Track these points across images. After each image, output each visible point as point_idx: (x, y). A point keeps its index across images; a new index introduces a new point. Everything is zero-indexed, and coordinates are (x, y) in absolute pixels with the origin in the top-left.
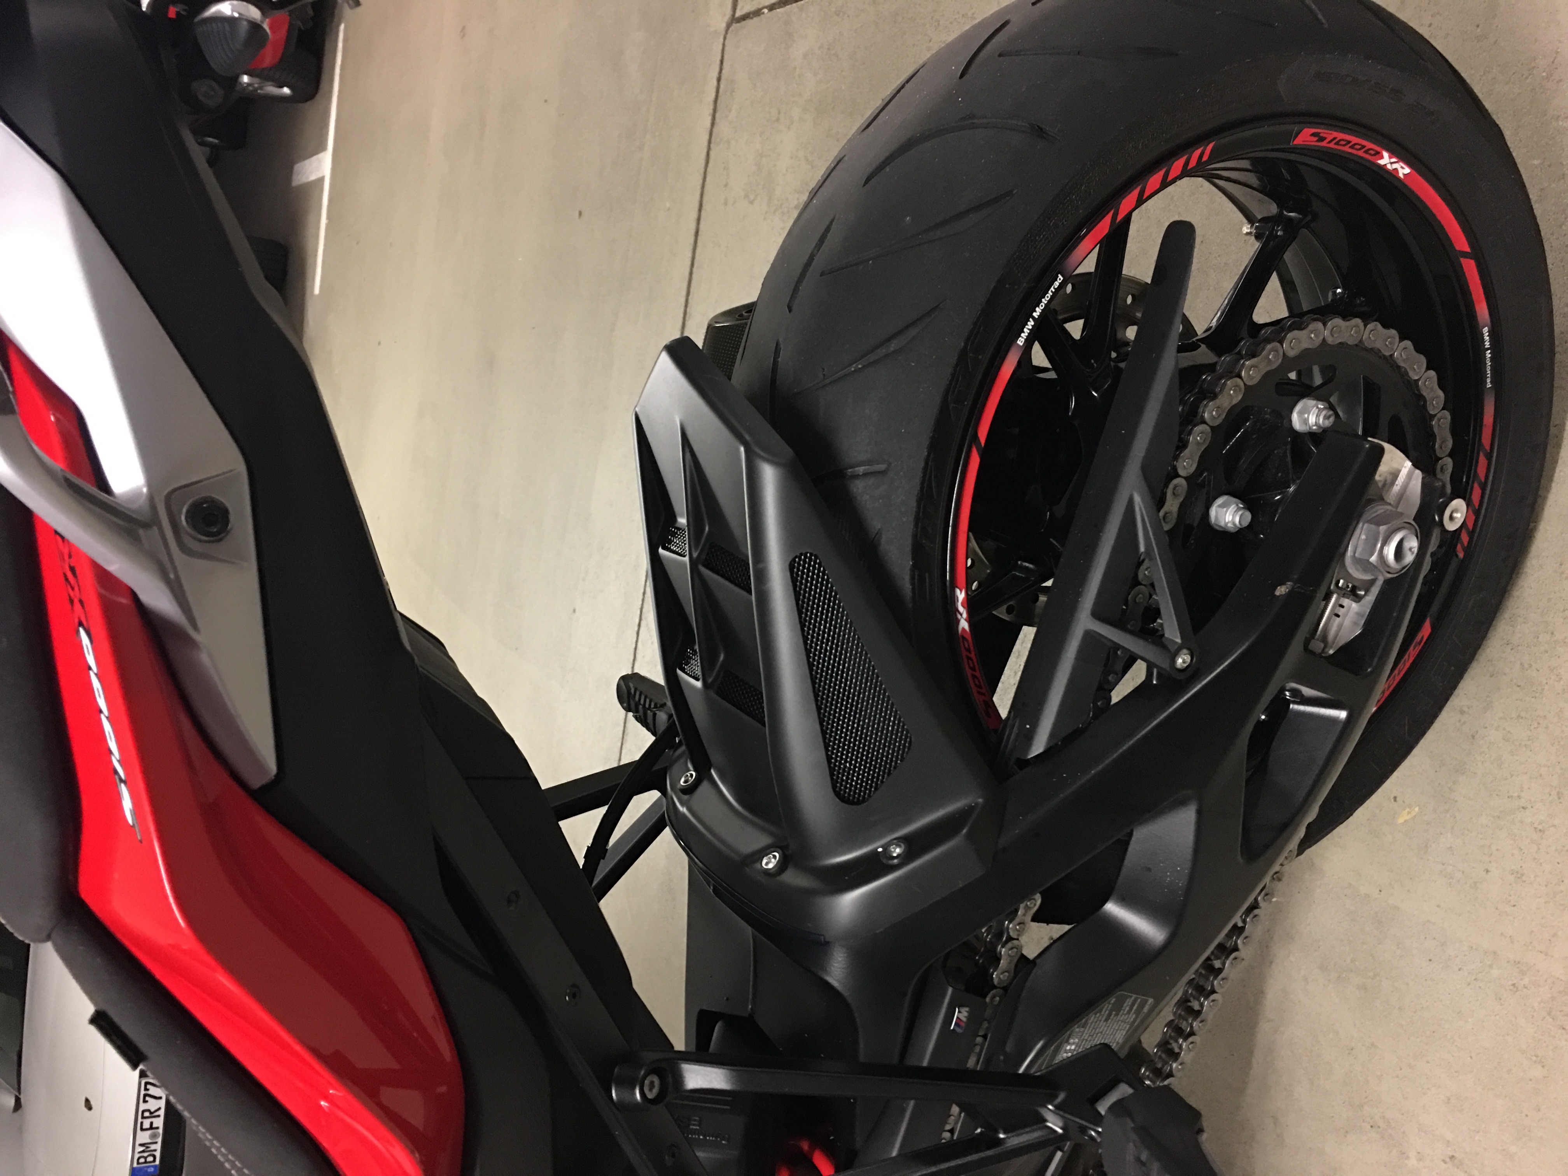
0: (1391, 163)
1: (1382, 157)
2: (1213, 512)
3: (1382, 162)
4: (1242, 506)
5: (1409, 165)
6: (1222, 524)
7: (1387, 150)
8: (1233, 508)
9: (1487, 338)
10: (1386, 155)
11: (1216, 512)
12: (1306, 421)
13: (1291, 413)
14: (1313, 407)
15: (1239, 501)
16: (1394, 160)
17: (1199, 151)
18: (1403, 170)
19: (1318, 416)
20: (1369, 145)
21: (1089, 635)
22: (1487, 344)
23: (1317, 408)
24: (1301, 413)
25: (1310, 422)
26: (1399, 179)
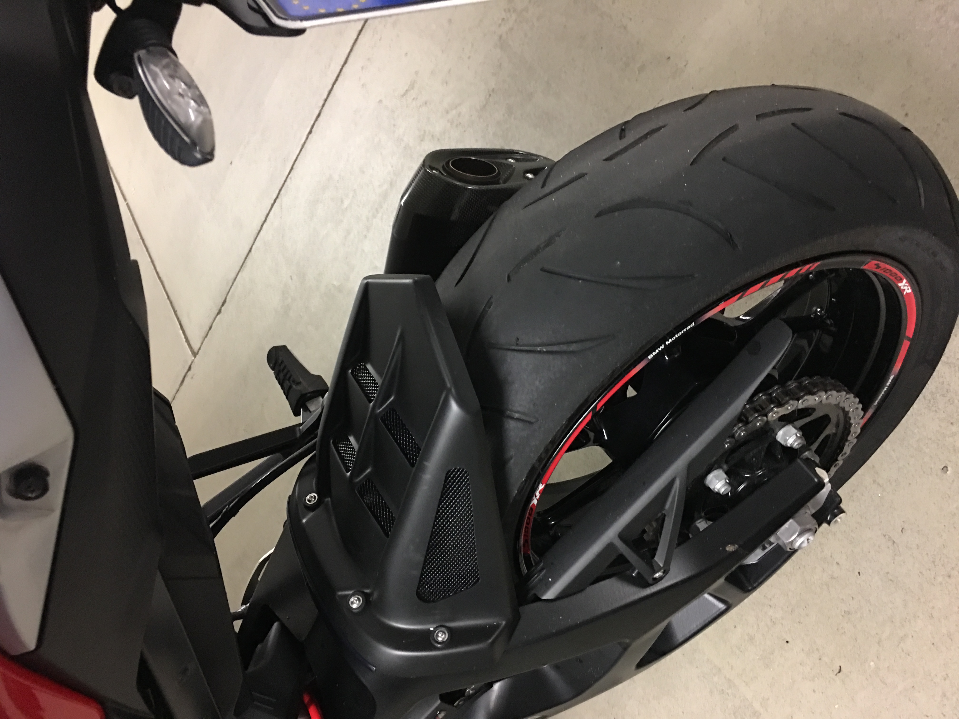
0: (904, 286)
1: (902, 282)
2: (709, 477)
3: (900, 285)
4: (728, 481)
5: (912, 288)
6: (712, 487)
7: (906, 279)
8: (723, 482)
9: (890, 381)
10: (905, 281)
11: (712, 479)
13: (780, 429)
14: (794, 434)
15: (727, 478)
16: (907, 284)
17: (811, 265)
18: (908, 290)
19: (795, 441)
20: (900, 274)
21: (610, 546)
22: (888, 384)
23: (796, 435)
24: (785, 434)
25: (788, 441)
26: (902, 295)
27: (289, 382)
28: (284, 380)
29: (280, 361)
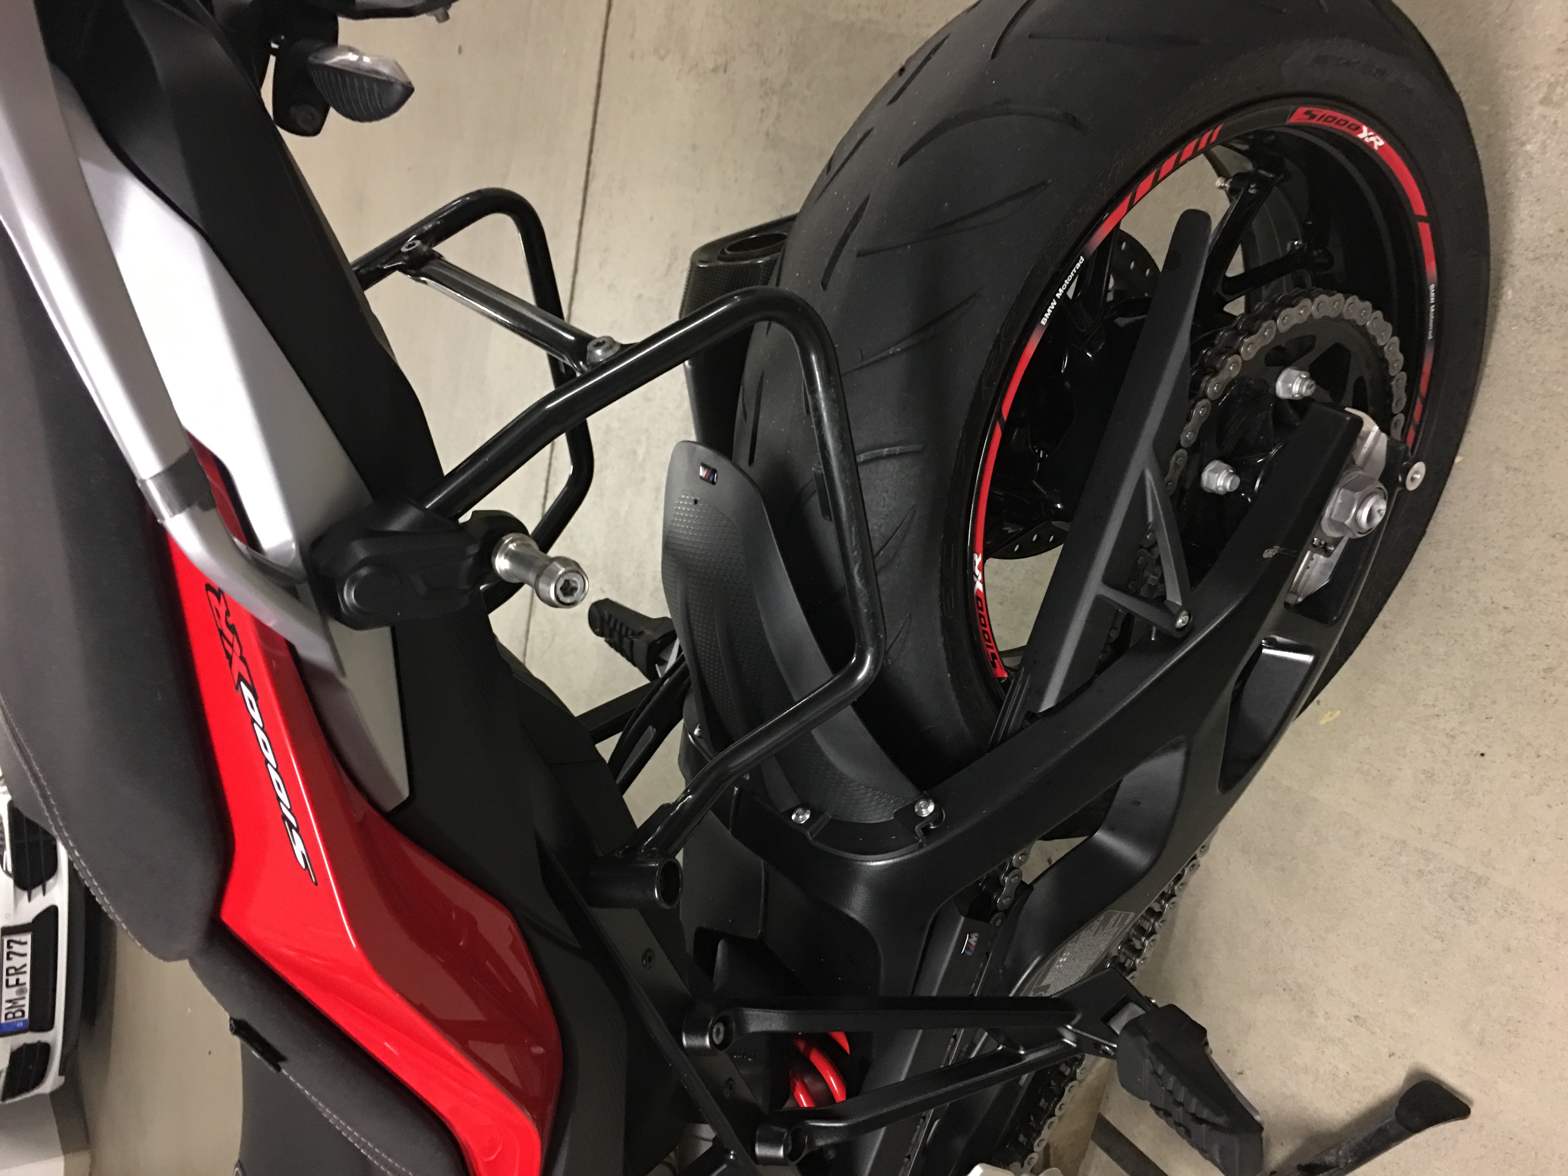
0: (1369, 136)
1: (1361, 132)
2: (1205, 476)
3: (1361, 136)
4: (1232, 471)
5: (1384, 138)
6: (1213, 488)
7: (1367, 125)
8: (1224, 474)
9: (1433, 294)
10: (1365, 129)
11: (1209, 477)
12: (1290, 390)
13: (1276, 380)
14: (1297, 377)
15: (1229, 467)
16: (1371, 133)
17: (1208, 135)
18: (1378, 142)
19: (1301, 386)
20: (1352, 120)
21: (1099, 600)
22: (1432, 300)
23: (1301, 377)
24: (1285, 382)
25: (1294, 390)
26: (1373, 150)
27: (628, 638)
28: (621, 641)
29: (607, 617)
